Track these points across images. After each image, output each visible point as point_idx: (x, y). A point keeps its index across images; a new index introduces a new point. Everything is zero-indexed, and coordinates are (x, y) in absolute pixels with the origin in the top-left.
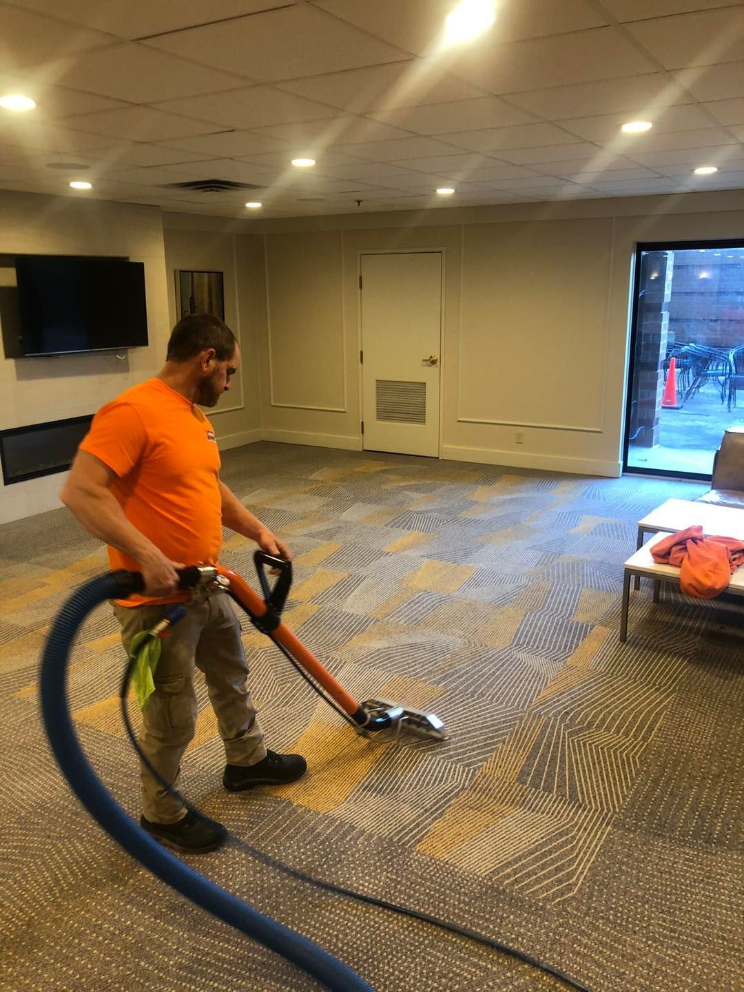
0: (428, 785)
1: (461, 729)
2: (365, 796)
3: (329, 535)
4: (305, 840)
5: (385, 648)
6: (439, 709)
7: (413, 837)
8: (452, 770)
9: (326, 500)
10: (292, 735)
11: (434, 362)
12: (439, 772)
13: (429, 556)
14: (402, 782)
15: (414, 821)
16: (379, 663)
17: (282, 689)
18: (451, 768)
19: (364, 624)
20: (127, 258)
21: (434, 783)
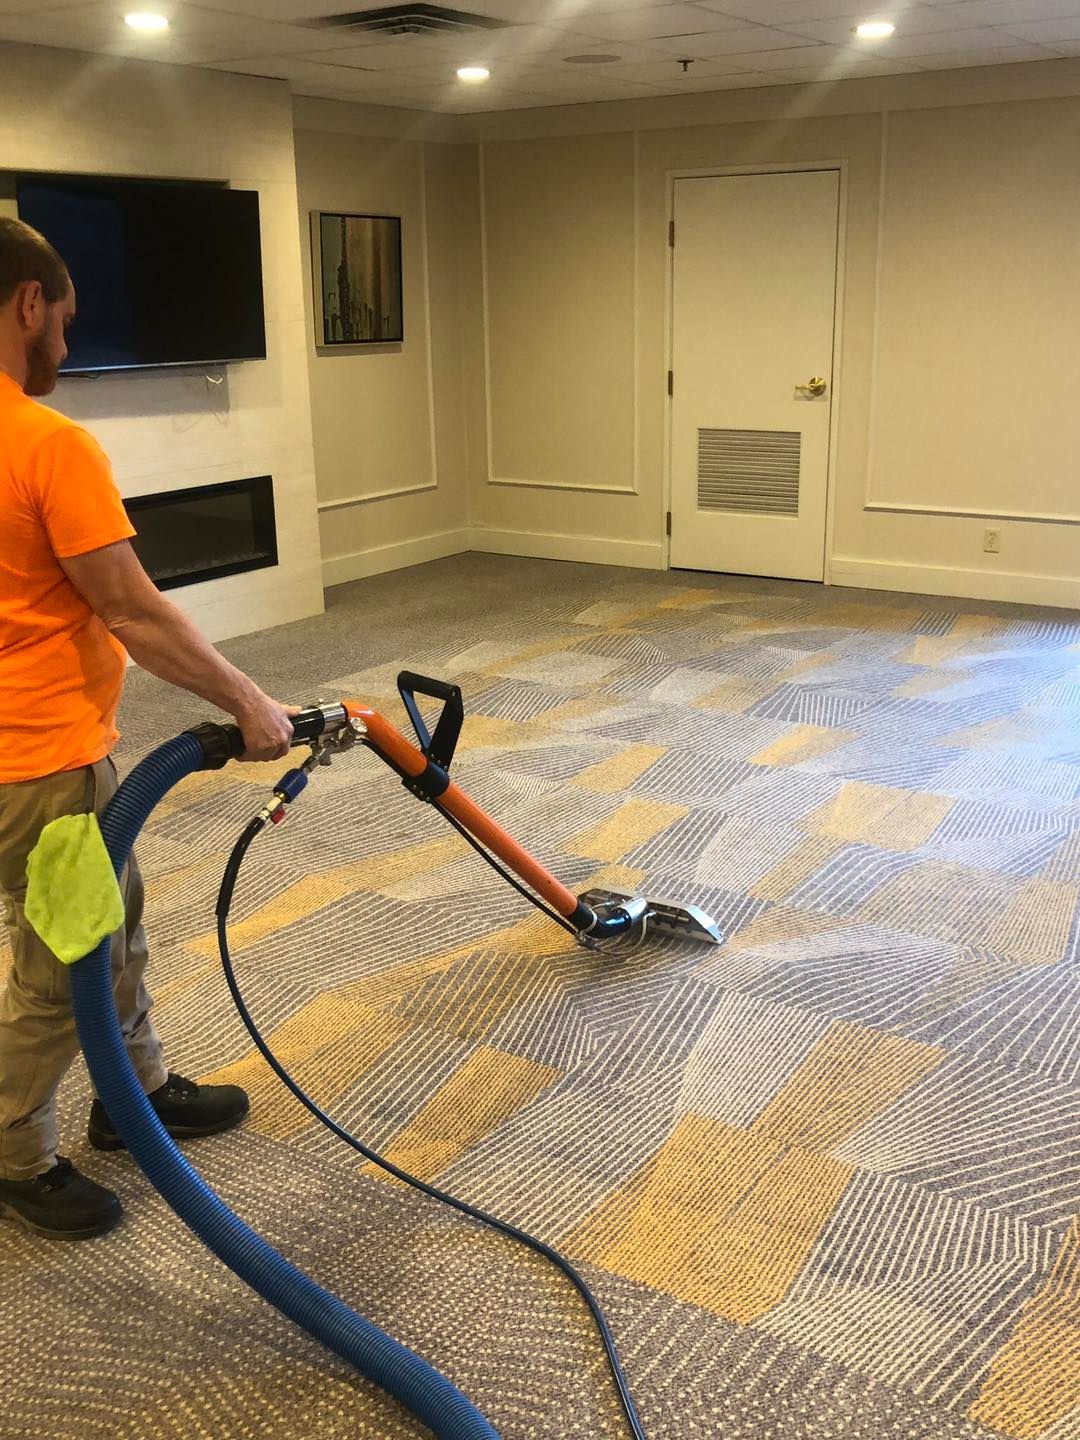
0: (960, 1263)
1: (1003, 1140)
2: (827, 1286)
3: (634, 731)
4: (717, 1387)
5: (800, 962)
6: (945, 1095)
7: (957, 1386)
8: (1006, 1231)
9: (615, 663)
10: (642, 1144)
11: (818, 391)
12: (978, 1235)
13: (850, 775)
14: (902, 1255)
15: (949, 1347)
16: (794, 992)
17: (602, 1043)
18: (1001, 1227)
19: (744, 911)
20: (225, 183)
21: (973, 1260)
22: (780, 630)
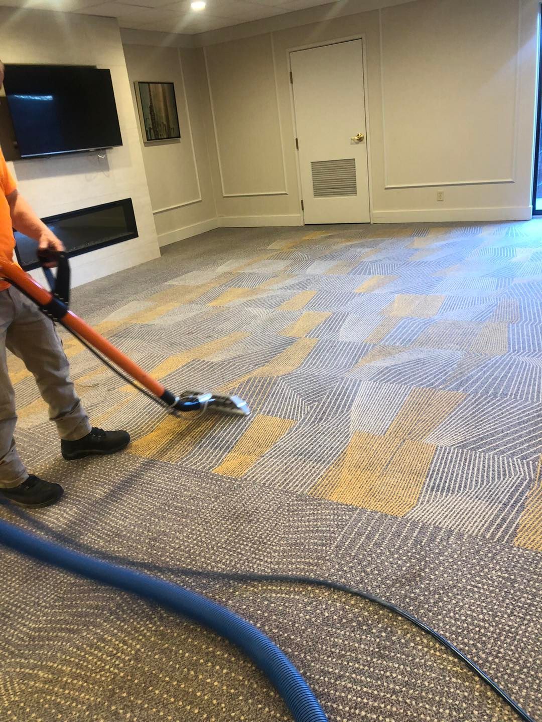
0: (493, 479)
1: (500, 427)
2: (435, 496)
3: (302, 286)
4: (394, 545)
5: (392, 366)
6: (470, 411)
7: (506, 532)
8: (511, 464)
9: (289, 262)
10: (338, 446)
11: (360, 140)
12: (499, 467)
13: (397, 292)
14: (467, 479)
15: (497, 516)
16: (393, 378)
17: (311, 408)
18: (508, 462)
19: (363, 349)
20: (95, 67)
21: (499, 478)
22: (357, 242)
